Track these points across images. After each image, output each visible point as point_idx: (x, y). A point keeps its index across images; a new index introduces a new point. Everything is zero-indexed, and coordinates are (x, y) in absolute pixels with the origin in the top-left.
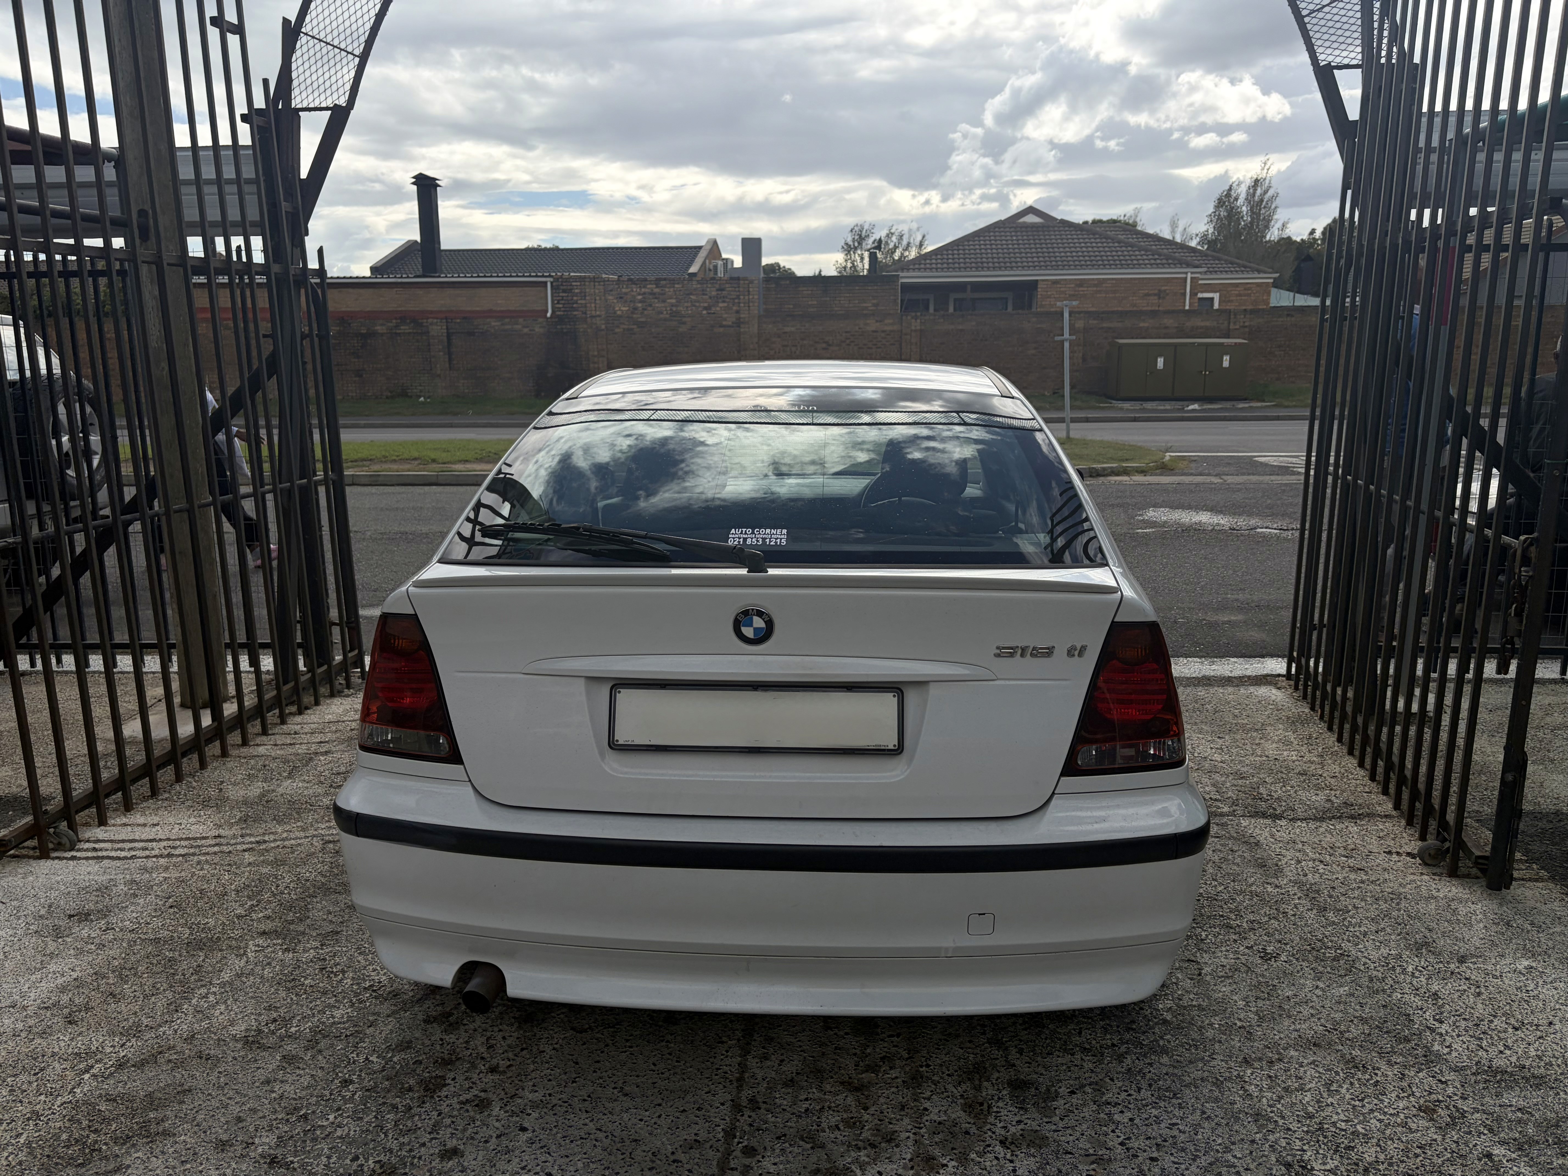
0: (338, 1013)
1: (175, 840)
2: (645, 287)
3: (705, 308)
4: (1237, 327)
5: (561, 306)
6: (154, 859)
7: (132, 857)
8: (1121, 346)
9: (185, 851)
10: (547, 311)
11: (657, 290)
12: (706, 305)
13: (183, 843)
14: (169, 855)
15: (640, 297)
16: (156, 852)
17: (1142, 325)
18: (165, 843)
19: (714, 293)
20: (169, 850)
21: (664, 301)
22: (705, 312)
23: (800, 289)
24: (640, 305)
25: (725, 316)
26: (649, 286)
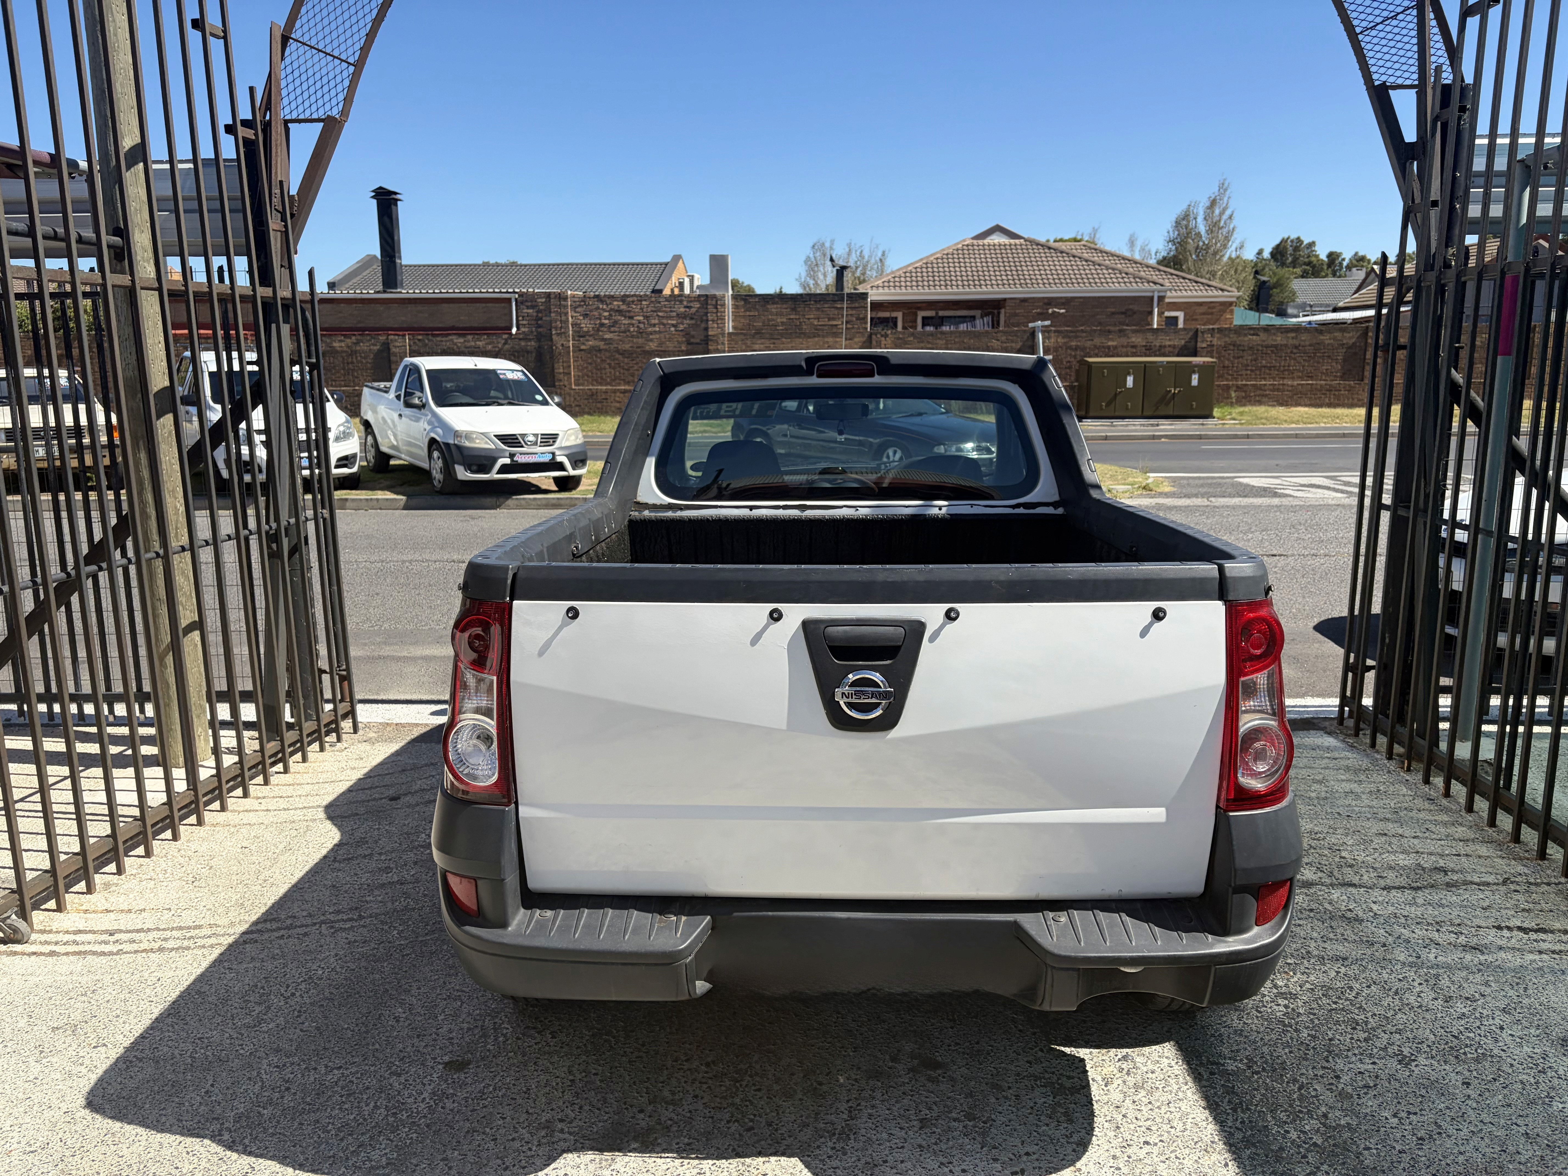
0: (375, 1155)
1: (164, 930)
2: (611, 303)
3: (673, 325)
4: (1204, 345)
5: (524, 322)
6: (144, 955)
7: (118, 953)
8: (1089, 365)
9: (179, 943)
10: (510, 328)
11: (624, 307)
12: (674, 322)
13: (175, 933)
14: (161, 949)
15: (606, 314)
16: (145, 945)
17: (1110, 343)
18: (155, 934)
19: (682, 310)
20: (160, 943)
21: (631, 318)
22: (673, 329)
23: (769, 306)
24: (606, 322)
25: (693, 333)
26: (615, 303)
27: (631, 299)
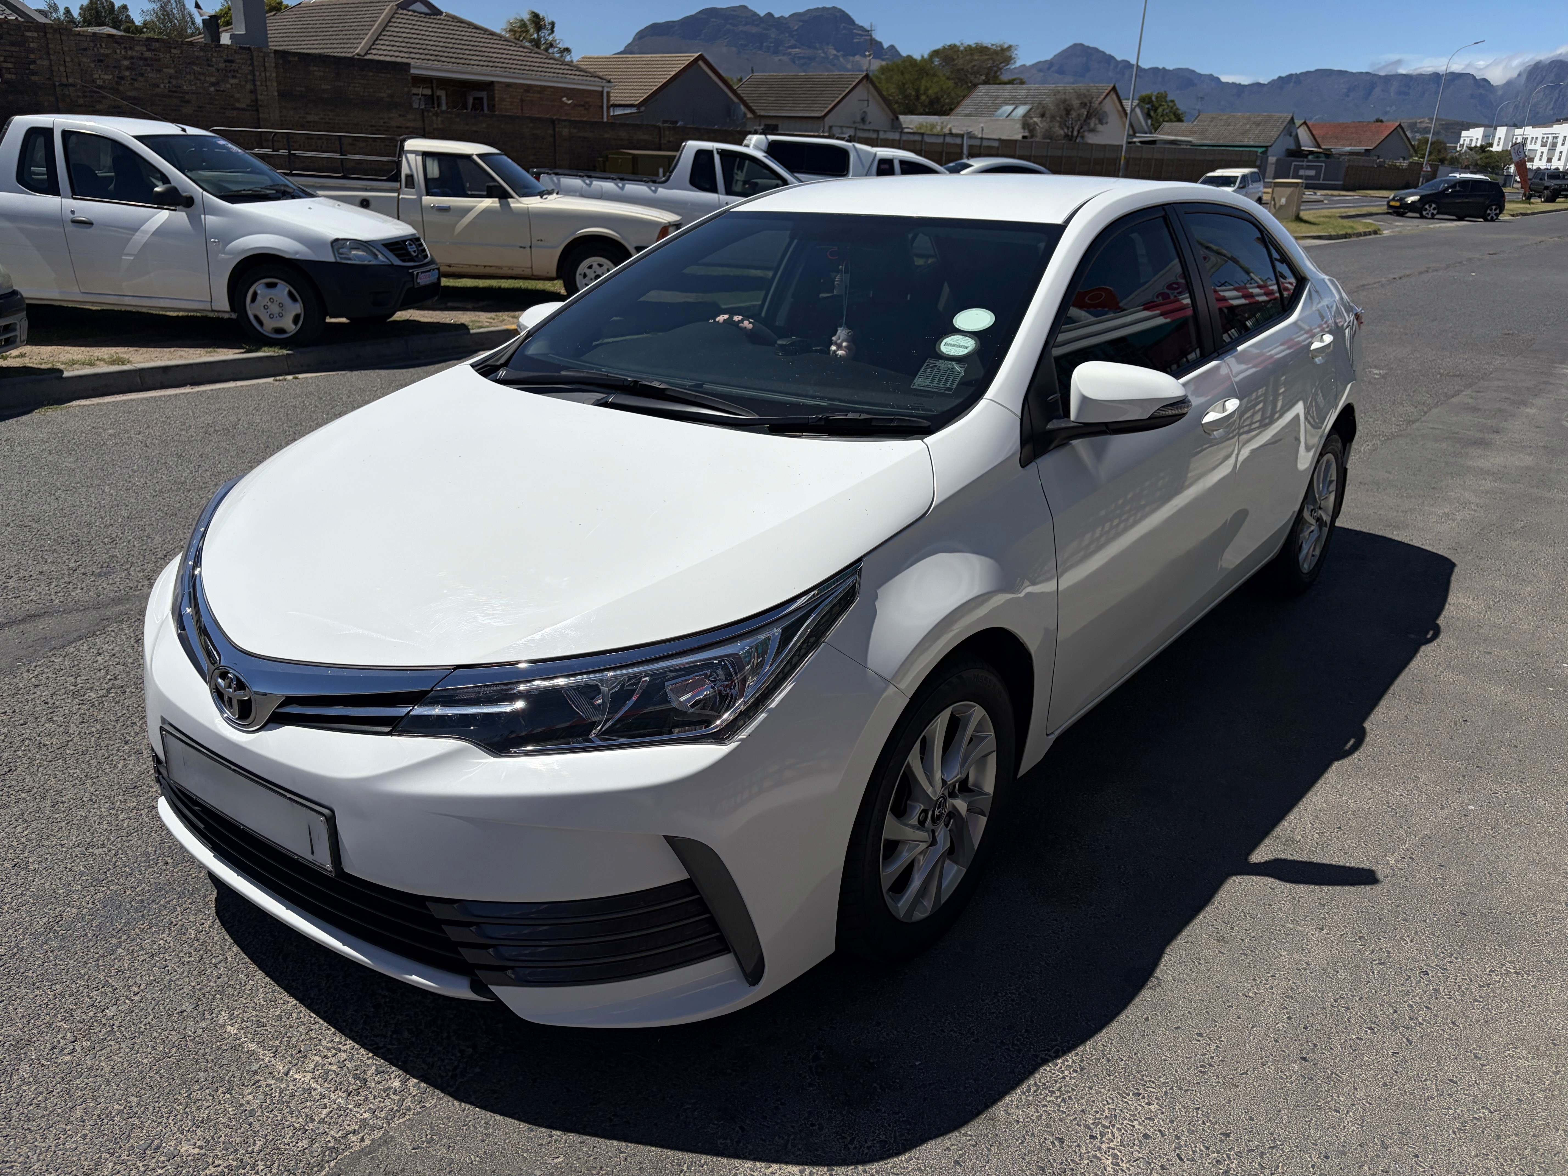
2: (131, 48)
3: (213, 84)
11: (148, 54)
12: (213, 80)
15: (126, 63)
19: (222, 65)
21: (159, 71)
22: (212, 89)
24: (127, 73)
25: (237, 95)
26: (137, 48)
27: (156, 45)
